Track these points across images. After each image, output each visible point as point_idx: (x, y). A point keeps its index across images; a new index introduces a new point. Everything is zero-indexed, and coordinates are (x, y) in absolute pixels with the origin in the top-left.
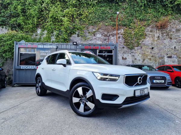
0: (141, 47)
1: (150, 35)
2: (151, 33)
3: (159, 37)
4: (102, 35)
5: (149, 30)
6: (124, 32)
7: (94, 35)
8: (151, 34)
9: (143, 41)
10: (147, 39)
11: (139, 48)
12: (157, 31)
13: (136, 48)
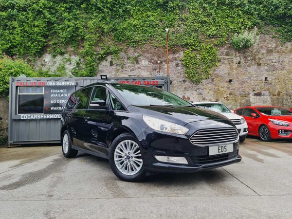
0: (213, 80)
5: (224, 53)
8: (227, 59)
9: (215, 70)
10: (222, 67)
11: (209, 80)
12: (237, 53)
13: (204, 81)
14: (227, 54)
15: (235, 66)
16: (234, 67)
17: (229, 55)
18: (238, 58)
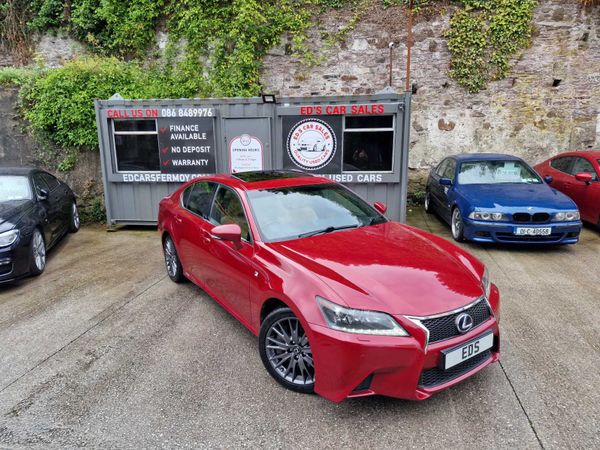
0: (514, 82)
1: (553, 33)
2: (556, 24)
3: (585, 38)
4: (369, 42)
5: (551, 13)
6: (452, 27)
7: (344, 46)
8: (557, 28)
9: (521, 59)
10: (540, 50)
11: (504, 83)
12: (583, 12)
13: (492, 86)
14: (558, 17)
15: (574, 46)
16: (571, 48)
17: (561, 19)
18: (583, 27)
